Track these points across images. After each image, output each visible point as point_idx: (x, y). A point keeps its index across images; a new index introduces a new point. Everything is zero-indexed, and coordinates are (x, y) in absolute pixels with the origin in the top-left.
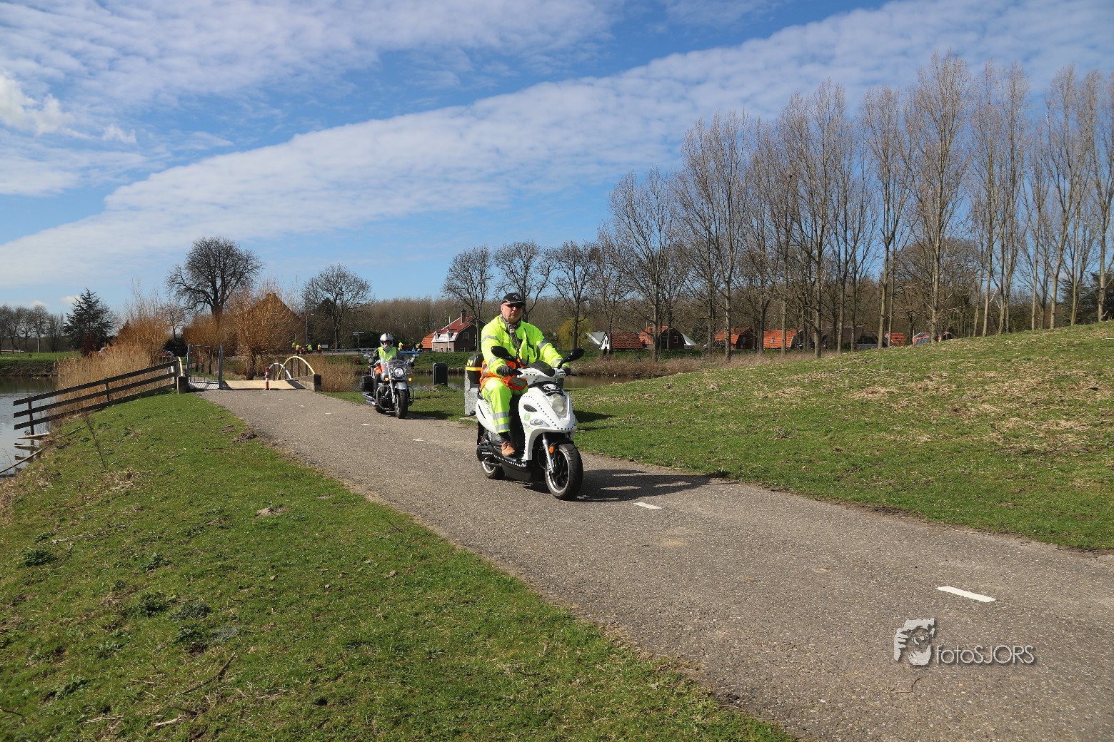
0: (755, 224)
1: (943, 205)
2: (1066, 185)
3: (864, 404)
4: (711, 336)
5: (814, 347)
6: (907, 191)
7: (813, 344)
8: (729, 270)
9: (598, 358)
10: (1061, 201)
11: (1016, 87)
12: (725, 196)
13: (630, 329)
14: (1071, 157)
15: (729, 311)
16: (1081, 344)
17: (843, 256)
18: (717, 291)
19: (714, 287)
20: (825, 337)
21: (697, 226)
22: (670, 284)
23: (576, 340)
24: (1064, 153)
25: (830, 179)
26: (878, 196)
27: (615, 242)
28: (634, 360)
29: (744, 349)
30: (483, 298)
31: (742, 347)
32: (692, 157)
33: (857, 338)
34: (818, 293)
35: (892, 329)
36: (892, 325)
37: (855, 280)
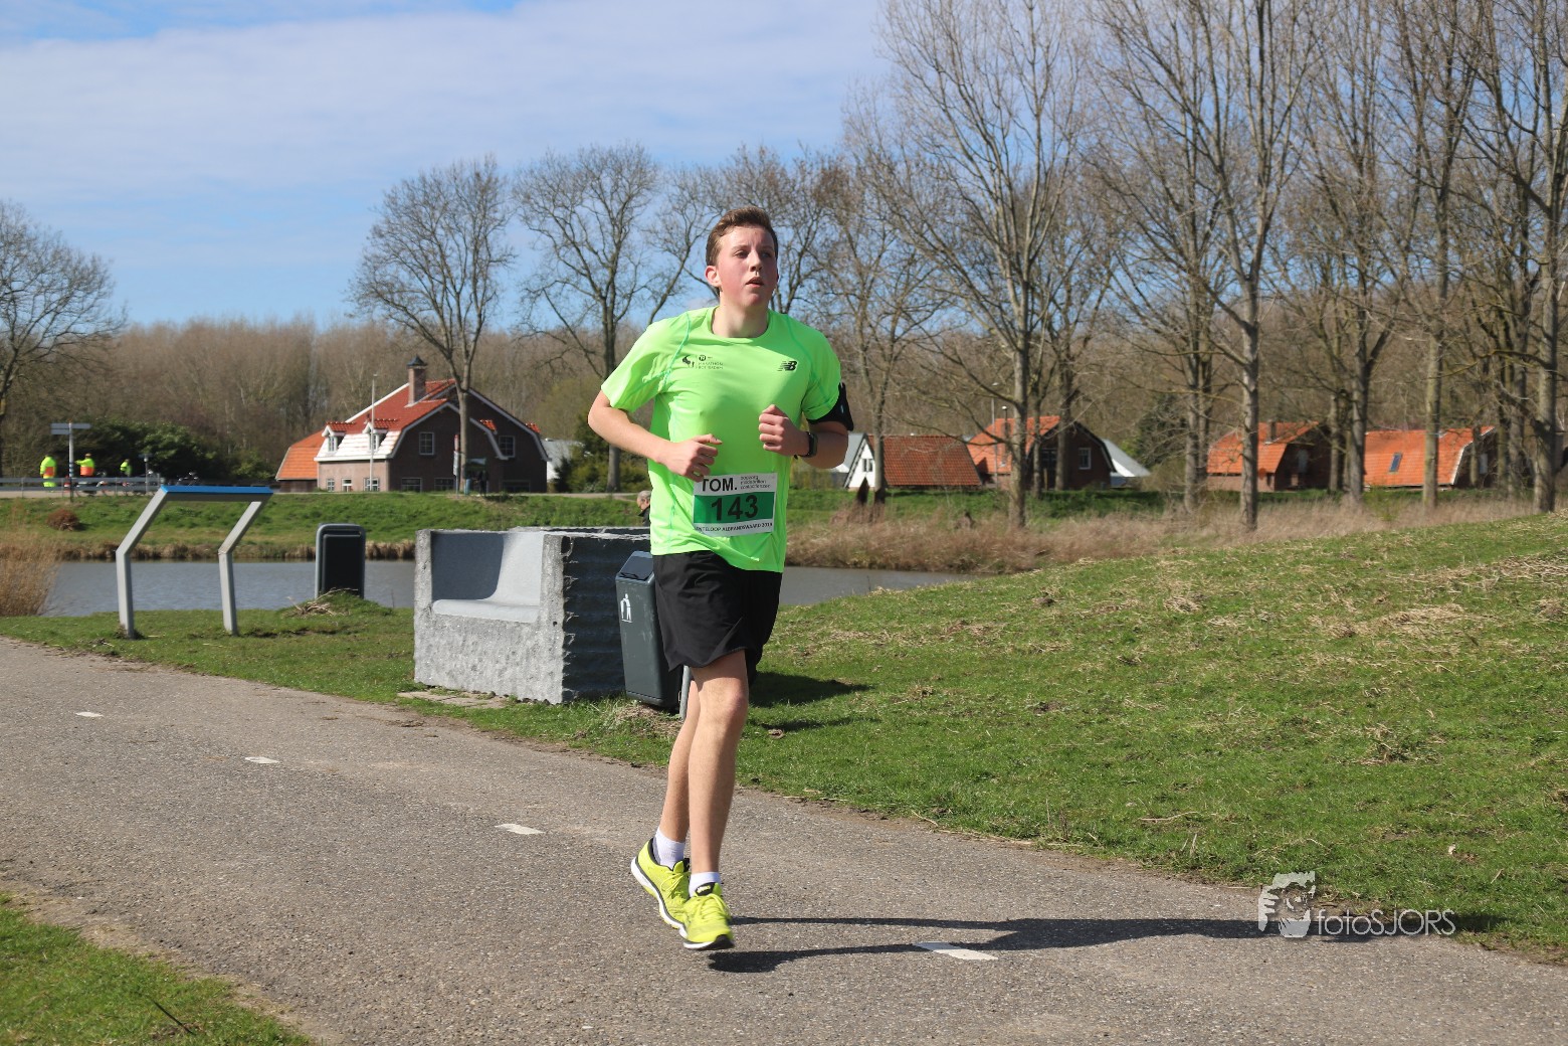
0: (1344, 88)
4: (1196, 446)
5: (1530, 484)
7: (1526, 474)
8: (1254, 240)
9: (843, 513)
13: (943, 424)
15: (1253, 368)
18: (1217, 307)
19: (1205, 291)
21: (1157, 99)
22: (1066, 281)
27: (896, 151)
28: (951, 523)
29: (1302, 487)
30: (481, 323)
31: (1294, 481)
34: (1547, 312)
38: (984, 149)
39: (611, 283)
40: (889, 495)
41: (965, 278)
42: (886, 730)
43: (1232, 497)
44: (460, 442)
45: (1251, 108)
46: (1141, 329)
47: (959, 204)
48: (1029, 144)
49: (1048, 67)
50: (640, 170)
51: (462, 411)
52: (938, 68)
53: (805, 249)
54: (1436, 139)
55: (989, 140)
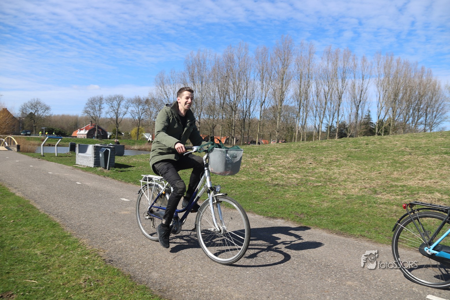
0: (212, 94)
1: (283, 93)
2: (327, 89)
6: (270, 86)
8: (200, 112)
9: (147, 144)
10: (325, 94)
11: (311, 51)
12: (200, 82)
14: (329, 78)
16: (316, 147)
17: (245, 109)
20: (238, 140)
23: (138, 136)
24: (326, 77)
25: (241, 79)
26: (259, 87)
27: (155, 97)
30: (100, 117)
32: (188, 66)
33: (250, 140)
34: (234, 123)
35: (262, 138)
36: (262, 137)
37: (249, 118)
38: (167, 98)
39: (117, 112)
42: (134, 172)
44: (96, 132)
45: (200, 95)
48: (172, 97)
49: (175, 88)
50: (122, 98)
51: (97, 128)
52: (161, 87)
53: (143, 109)
54: (222, 102)
55: (167, 97)
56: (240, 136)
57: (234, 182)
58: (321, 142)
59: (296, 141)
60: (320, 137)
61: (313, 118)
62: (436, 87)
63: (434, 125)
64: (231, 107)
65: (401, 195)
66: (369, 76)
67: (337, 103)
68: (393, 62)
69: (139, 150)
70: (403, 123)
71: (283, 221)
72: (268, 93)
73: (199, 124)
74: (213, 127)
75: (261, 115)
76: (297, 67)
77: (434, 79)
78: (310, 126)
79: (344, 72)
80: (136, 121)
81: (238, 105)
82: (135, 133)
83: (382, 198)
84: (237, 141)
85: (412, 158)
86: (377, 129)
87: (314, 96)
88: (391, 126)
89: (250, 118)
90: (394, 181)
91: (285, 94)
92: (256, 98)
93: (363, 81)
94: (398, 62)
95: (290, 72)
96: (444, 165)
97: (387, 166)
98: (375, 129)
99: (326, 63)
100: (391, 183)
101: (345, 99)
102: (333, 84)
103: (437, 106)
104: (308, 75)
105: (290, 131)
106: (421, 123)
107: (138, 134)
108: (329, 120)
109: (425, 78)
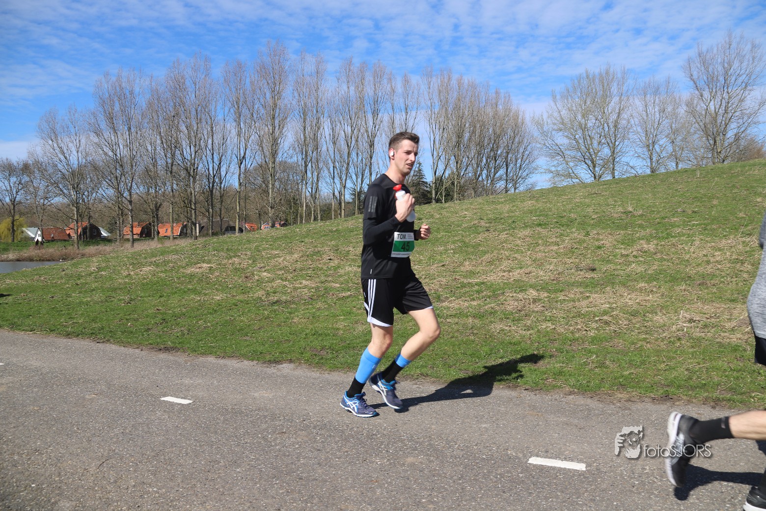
0: (149, 148)
1: (275, 140)
2: (349, 130)
3: (192, 276)
4: (120, 229)
6: (252, 130)
9: (32, 248)
10: (346, 140)
12: (126, 128)
13: (59, 225)
14: (351, 113)
15: (131, 211)
16: (337, 230)
17: (211, 173)
18: (122, 197)
19: (120, 194)
20: (203, 227)
21: (107, 150)
22: (87, 190)
23: (14, 234)
24: (347, 111)
25: (201, 120)
26: (234, 132)
27: (42, 160)
28: (60, 249)
29: (146, 237)
31: (144, 236)
32: (101, 99)
33: (224, 227)
34: (193, 198)
35: (245, 221)
36: (246, 219)
37: (221, 188)
40: (44, 242)
41: (61, 190)
43: (128, 240)
45: (128, 152)
46: (106, 202)
47: (59, 173)
48: (76, 158)
52: (52, 140)
53: (20, 183)
54: (169, 161)
55: (66, 158)
56: (206, 220)
57: (201, 305)
58: (346, 221)
59: (304, 221)
60: (343, 211)
61: (329, 181)
62: (519, 121)
63: (519, 180)
64: (187, 170)
65: (479, 299)
66: (415, 106)
67: (368, 151)
68: (452, 82)
69: (18, 260)
70: (473, 180)
71: (292, 366)
72: (250, 141)
73: (131, 205)
74: (156, 207)
75: (241, 181)
76: (296, 94)
77: (514, 108)
78: (326, 194)
79: (376, 102)
80: (7, 207)
81: (198, 165)
82: (6, 229)
83: (450, 307)
84: (201, 228)
85: (491, 236)
86: (434, 192)
87: (328, 143)
88: (455, 185)
89: (222, 186)
90: (465, 277)
91: (279, 142)
92: (229, 152)
93: (406, 115)
94: (460, 84)
95: (286, 106)
96: (538, 244)
97: (454, 253)
98: (430, 192)
99: (345, 87)
100: (462, 280)
101: (380, 145)
102: (360, 122)
103: (521, 150)
104: (317, 109)
105: (293, 205)
106: (500, 179)
107: (13, 230)
108: (357, 181)
109: (501, 107)
